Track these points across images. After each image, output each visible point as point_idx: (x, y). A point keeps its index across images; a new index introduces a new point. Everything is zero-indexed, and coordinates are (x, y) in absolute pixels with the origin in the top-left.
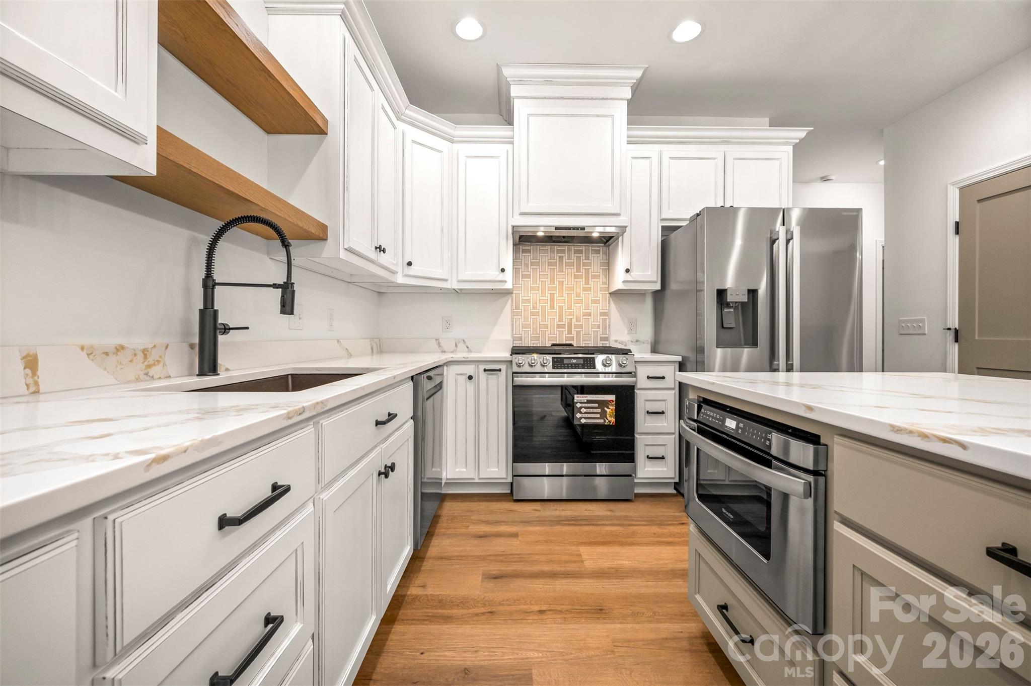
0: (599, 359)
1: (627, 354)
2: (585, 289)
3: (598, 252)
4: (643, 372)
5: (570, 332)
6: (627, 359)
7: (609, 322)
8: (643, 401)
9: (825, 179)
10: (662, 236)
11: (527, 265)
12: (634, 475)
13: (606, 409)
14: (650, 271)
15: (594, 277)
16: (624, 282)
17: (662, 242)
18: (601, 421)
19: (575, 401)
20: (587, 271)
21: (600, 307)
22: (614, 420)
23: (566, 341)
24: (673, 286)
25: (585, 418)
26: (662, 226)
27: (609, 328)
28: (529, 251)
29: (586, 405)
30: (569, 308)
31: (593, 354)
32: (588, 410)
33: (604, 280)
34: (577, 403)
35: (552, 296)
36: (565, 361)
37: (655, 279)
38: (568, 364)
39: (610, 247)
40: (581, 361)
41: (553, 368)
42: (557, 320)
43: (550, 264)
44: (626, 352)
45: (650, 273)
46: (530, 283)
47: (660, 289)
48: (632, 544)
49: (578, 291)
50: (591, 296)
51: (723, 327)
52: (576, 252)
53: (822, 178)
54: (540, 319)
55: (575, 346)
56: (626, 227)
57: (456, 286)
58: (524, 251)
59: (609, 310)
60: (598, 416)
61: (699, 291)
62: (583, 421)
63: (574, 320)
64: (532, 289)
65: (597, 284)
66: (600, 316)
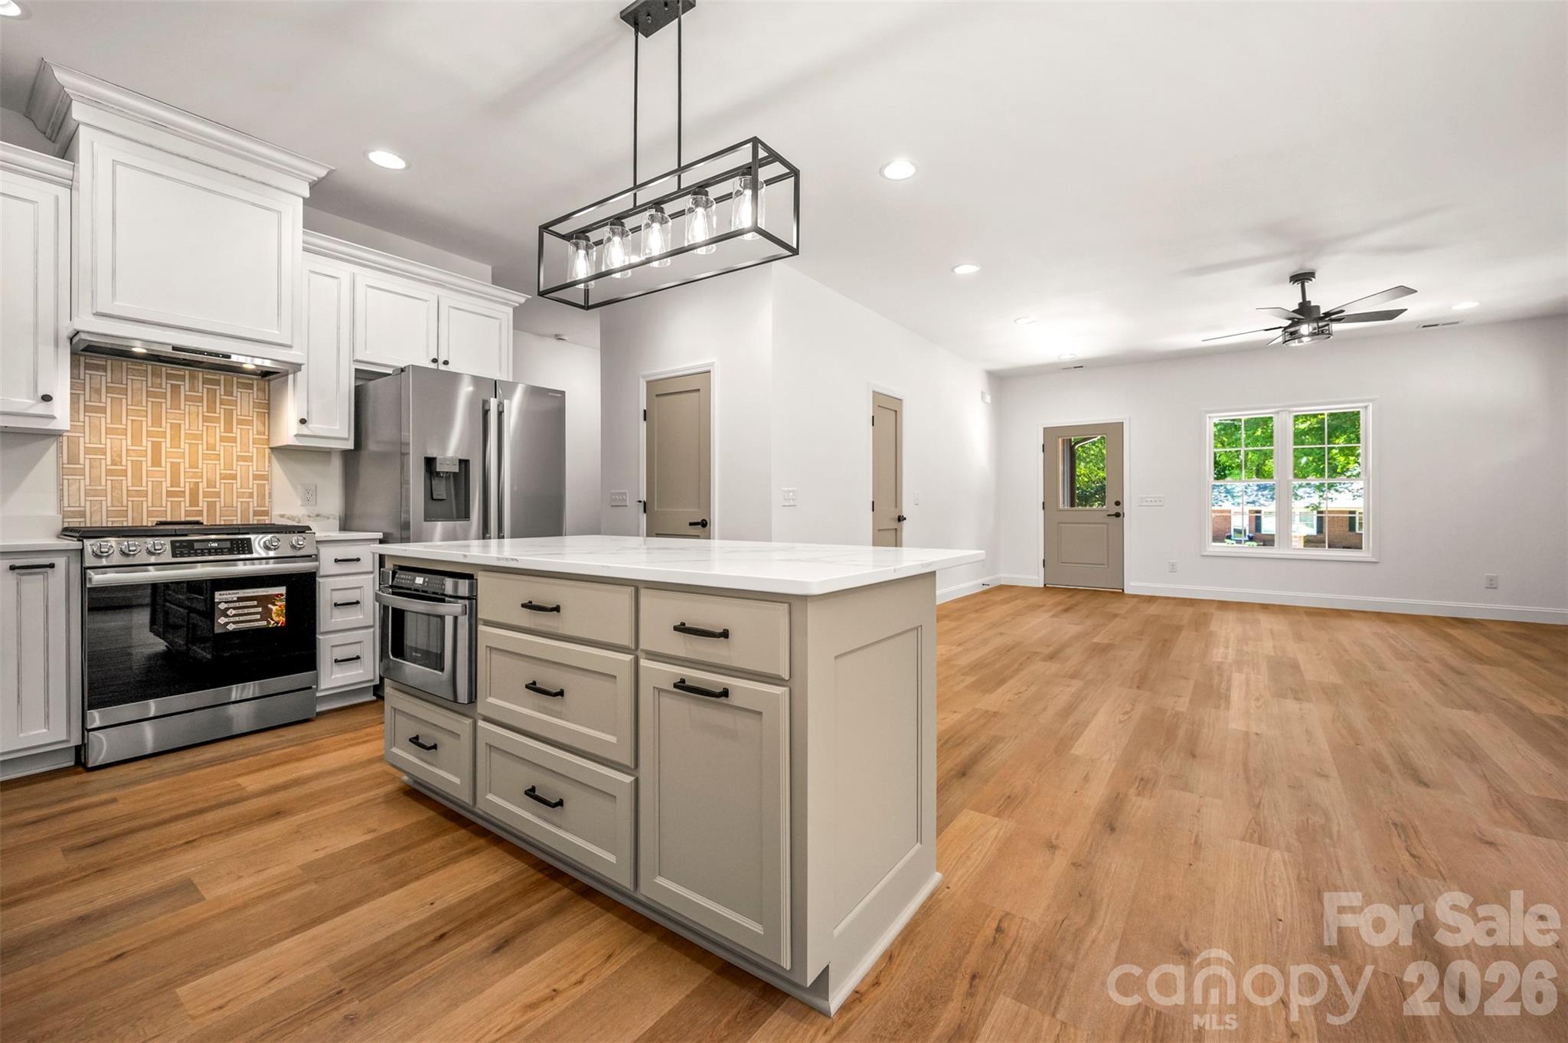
0: (258, 541)
1: (304, 532)
2: (224, 439)
3: (250, 387)
4: (328, 554)
6: (304, 539)
7: (270, 489)
8: (329, 591)
9: (559, 338)
10: (356, 378)
11: (98, 391)
12: (314, 687)
13: (270, 606)
14: (338, 424)
15: (240, 422)
16: (297, 435)
17: (357, 388)
18: (264, 623)
19: (216, 600)
20: (229, 414)
21: (253, 468)
22: (284, 619)
23: (186, 516)
24: (372, 446)
25: (234, 623)
26: (356, 369)
27: (270, 497)
28: (101, 368)
29: (237, 604)
30: (194, 465)
31: (248, 533)
32: (240, 611)
33: (261, 428)
34: (220, 603)
35: (156, 446)
36: (197, 546)
37: (346, 436)
38: (202, 550)
39: (272, 383)
40: (228, 544)
41: (174, 555)
42: (166, 485)
44: (303, 530)
45: (337, 427)
46: (104, 421)
47: (353, 448)
48: (314, 756)
49: (211, 441)
50: (237, 450)
51: (432, 499)
52: (206, 381)
53: (556, 335)
54: (128, 482)
55: (205, 523)
56: (301, 365)
58: (90, 367)
59: (271, 471)
60: (258, 617)
61: (404, 455)
62: (231, 627)
63: (202, 487)
64: (111, 431)
65: (248, 435)
66: (254, 480)
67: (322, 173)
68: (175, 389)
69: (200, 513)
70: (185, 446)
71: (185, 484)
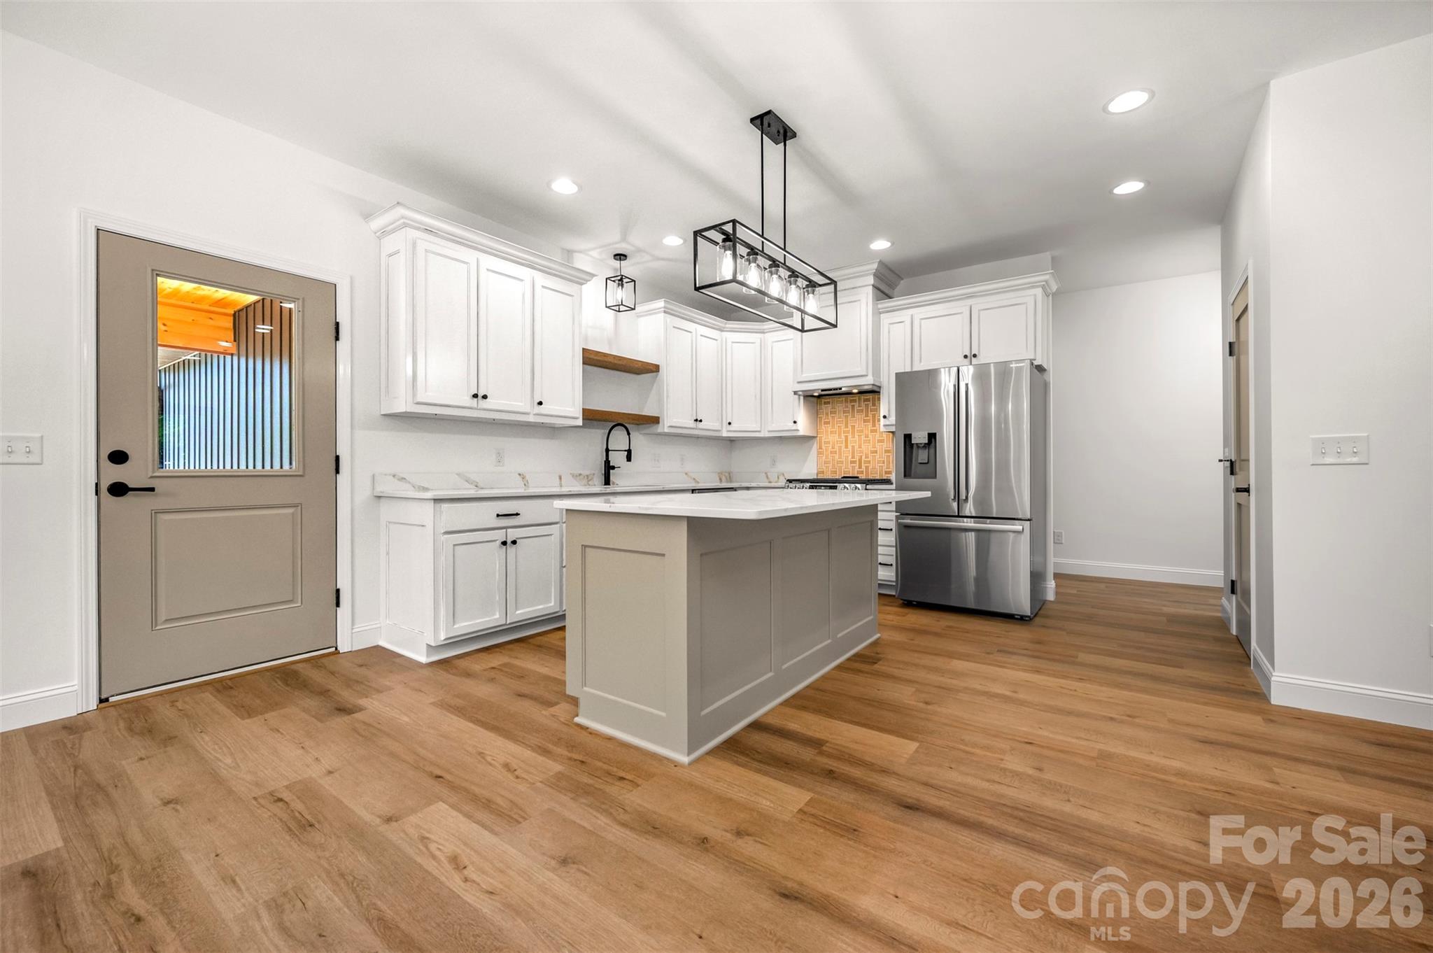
2: (872, 431)
5: (860, 467)
11: (827, 414)
16: (884, 425)
21: (884, 445)
28: (829, 403)
30: (860, 447)
35: (846, 437)
42: (850, 457)
43: (844, 412)
46: (829, 428)
49: (866, 433)
50: (877, 436)
54: (837, 457)
57: (767, 435)
58: (825, 403)
63: (863, 457)
64: (832, 432)
67: (875, 266)
68: (853, 406)
69: (862, 472)
70: (857, 437)
71: (857, 458)
